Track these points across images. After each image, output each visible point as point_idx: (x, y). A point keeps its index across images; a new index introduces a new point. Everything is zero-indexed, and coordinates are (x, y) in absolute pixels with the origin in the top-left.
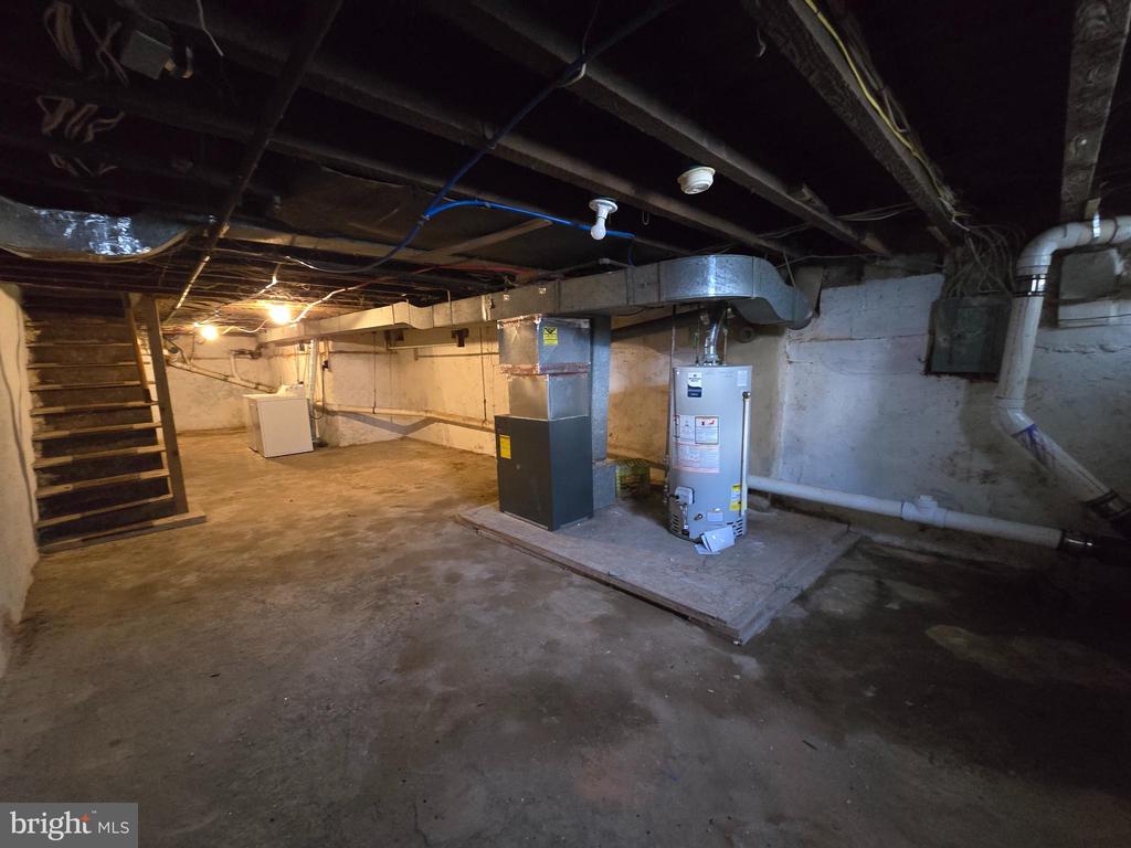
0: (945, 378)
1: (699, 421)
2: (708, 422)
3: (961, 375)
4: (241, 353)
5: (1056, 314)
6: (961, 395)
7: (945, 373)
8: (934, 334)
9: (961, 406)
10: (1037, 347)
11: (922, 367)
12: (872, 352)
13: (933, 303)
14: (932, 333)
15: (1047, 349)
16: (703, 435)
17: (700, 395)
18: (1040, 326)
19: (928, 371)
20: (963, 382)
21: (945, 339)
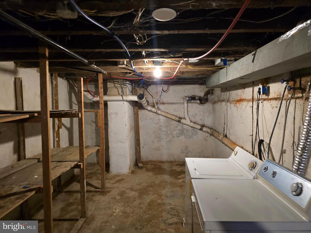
4: (193, 98)
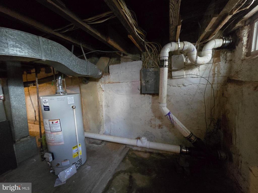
0: (146, 95)
1: (51, 122)
2: (54, 122)
3: (150, 94)
5: (171, 74)
6: (150, 101)
7: (146, 94)
8: (141, 81)
9: (151, 104)
10: (168, 85)
11: (139, 92)
12: (125, 87)
13: (140, 70)
14: (141, 80)
15: (170, 85)
16: (54, 128)
17: (49, 110)
18: (168, 78)
19: (141, 93)
20: (151, 96)
21: (144, 82)
